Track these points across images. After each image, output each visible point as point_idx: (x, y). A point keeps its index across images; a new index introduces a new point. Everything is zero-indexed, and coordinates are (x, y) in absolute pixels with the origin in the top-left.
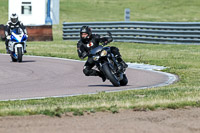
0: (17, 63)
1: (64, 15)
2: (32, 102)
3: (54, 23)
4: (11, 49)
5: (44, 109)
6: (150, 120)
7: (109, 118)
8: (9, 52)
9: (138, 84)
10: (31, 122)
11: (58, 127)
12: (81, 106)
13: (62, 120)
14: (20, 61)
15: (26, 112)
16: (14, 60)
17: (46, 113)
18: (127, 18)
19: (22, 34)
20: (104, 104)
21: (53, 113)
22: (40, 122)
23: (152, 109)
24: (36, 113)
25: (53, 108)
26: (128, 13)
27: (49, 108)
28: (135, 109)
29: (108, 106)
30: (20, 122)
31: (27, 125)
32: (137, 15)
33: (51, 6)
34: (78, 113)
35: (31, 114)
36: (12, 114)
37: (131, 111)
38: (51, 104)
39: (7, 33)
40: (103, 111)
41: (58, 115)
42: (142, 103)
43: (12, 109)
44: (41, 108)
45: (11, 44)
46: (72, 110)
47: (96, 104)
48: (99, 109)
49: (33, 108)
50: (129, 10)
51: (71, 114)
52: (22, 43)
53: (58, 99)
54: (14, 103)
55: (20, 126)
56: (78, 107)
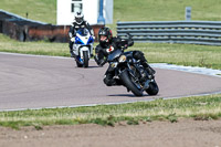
0: (82, 69)
1: (118, 13)
2: (83, 110)
3: (107, 22)
4: (76, 53)
5: (95, 117)
6: (212, 130)
7: (167, 128)
8: (74, 56)
9: (200, 90)
10: (80, 132)
11: (110, 137)
12: (137, 115)
13: (115, 129)
14: (87, 66)
15: (76, 121)
16: (80, 66)
17: (98, 122)
18: (188, 17)
19: (89, 36)
20: (161, 113)
21: (105, 122)
22: (90, 132)
23: (214, 118)
24: (86, 122)
25: (105, 117)
26: (189, 11)
27: (100, 116)
28: (196, 118)
29: (167, 114)
30: (68, 132)
31: (77, 136)
32: (199, 14)
33: (104, 4)
34: (133, 122)
35: (80, 122)
36: (60, 123)
37: (191, 120)
38: (103, 112)
39: (71, 35)
40: (161, 120)
41: (110, 124)
42: (203, 111)
43: (60, 117)
44: (92, 117)
45: (76, 46)
46: (126, 119)
47: (152, 113)
48: (156, 118)
49: (83, 117)
50: (189, 8)
51: (125, 123)
52: (88, 46)
53: (111, 107)
54: (62, 111)
55: (68, 136)
56: (133, 115)
